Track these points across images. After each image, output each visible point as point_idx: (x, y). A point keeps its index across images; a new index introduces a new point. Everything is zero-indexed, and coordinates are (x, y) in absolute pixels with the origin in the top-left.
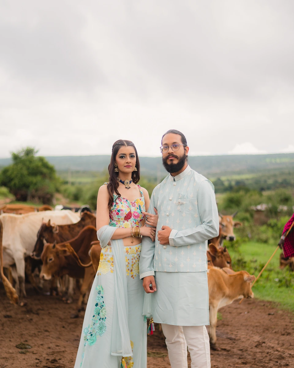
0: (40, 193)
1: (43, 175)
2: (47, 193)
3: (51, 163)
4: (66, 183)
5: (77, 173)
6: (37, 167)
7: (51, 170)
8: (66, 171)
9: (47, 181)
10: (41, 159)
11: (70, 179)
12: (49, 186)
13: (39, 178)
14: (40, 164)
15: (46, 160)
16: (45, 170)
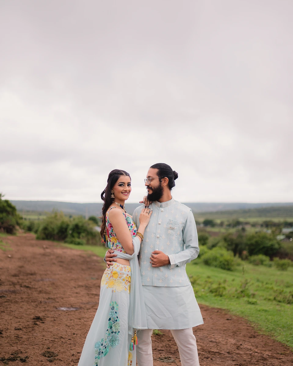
0: (5, 225)
1: (8, 213)
2: (10, 225)
3: (13, 204)
4: (22, 218)
5: (28, 212)
6: (4, 206)
7: (13, 209)
8: (21, 211)
9: (10, 217)
10: (7, 202)
11: (24, 216)
12: (12, 220)
13: (4, 214)
14: (5, 204)
15: (10, 202)
16: (9, 209)
